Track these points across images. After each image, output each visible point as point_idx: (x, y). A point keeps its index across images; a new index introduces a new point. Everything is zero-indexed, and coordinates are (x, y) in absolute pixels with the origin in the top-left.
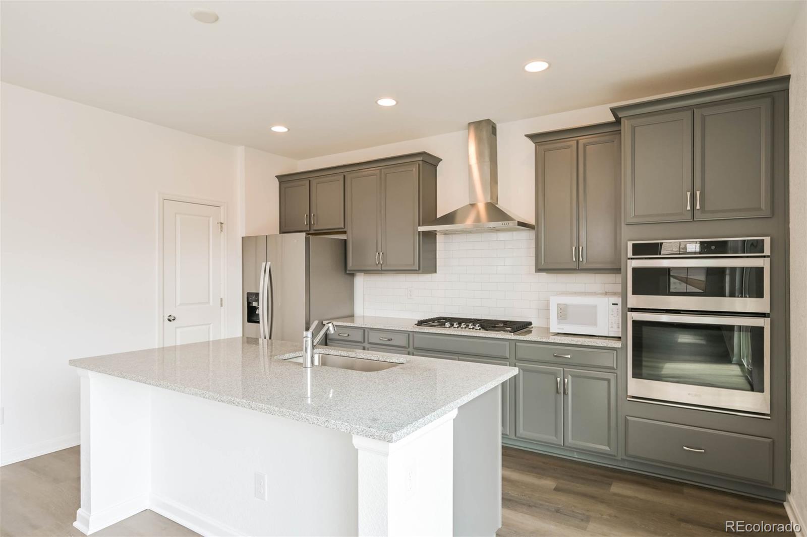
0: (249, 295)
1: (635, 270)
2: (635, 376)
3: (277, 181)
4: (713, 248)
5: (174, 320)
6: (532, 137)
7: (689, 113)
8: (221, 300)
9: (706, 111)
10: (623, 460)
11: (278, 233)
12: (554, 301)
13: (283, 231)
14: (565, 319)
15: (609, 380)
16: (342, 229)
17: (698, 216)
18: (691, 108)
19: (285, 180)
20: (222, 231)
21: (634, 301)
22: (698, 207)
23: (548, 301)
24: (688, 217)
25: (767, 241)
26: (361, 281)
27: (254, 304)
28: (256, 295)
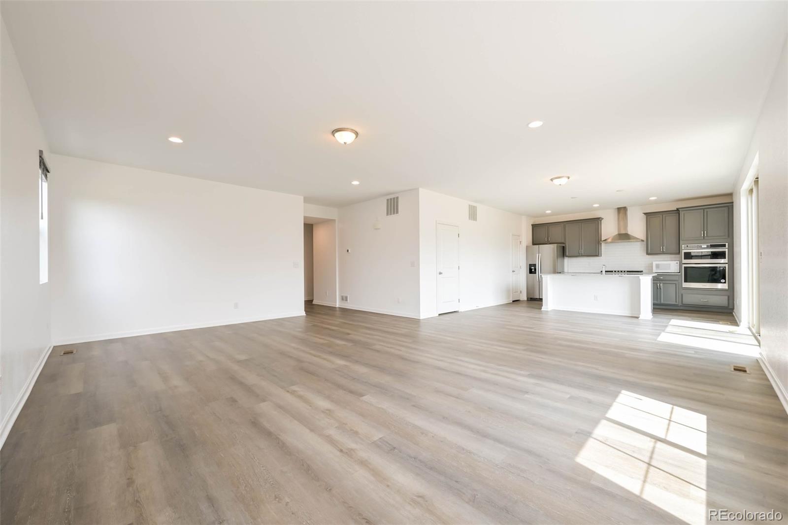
0: (530, 265)
1: (685, 253)
2: (685, 282)
3: (531, 227)
4: (711, 246)
5: (514, 272)
6: (645, 214)
7: (703, 210)
8: (521, 266)
9: (708, 210)
10: (681, 306)
11: (532, 245)
12: (654, 263)
13: (534, 244)
15: (676, 284)
16: (563, 242)
17: (705, 238)
18: (704, 209)
19: (534, 226)
20: (520, 245)
21: (684, 261)
22: (705, 235)
23: (652, 263)
24: (703, 238)
25: (727, 244)
26: (566, 260)
27: (532, 268)
28: (533, 264)
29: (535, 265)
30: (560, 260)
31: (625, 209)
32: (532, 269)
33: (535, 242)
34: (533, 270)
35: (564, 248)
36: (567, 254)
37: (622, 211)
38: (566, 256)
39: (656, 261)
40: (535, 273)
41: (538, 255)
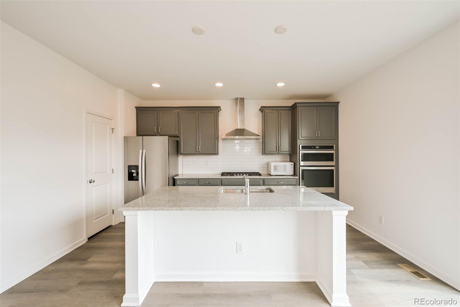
0: (130, 167)
3: (135, 111)
4: (322, 147)
5: (94, 182)
8: (113, 170)
11: (136, 136)
13: (138, 134)
14: (276, 170)
16: (177, 135)
19: (140, 110)
20: (113, 132)
21: (302, 163)
22: (319, 135)
25: (334, 146)
26: (181, 158)
27: (133, 171)
28: (135, 166)
29: (136, 167)
30: (172, 159)
31: (242, 99)
32: (133, 173)
33: (141, 132)
34: (134, 175)
35: (178, 143)
36: (182, 151)
37: (240, 101)
38: (181, 154)
39: (275, 162)
40: (138, 180)
41: (141, 151)
